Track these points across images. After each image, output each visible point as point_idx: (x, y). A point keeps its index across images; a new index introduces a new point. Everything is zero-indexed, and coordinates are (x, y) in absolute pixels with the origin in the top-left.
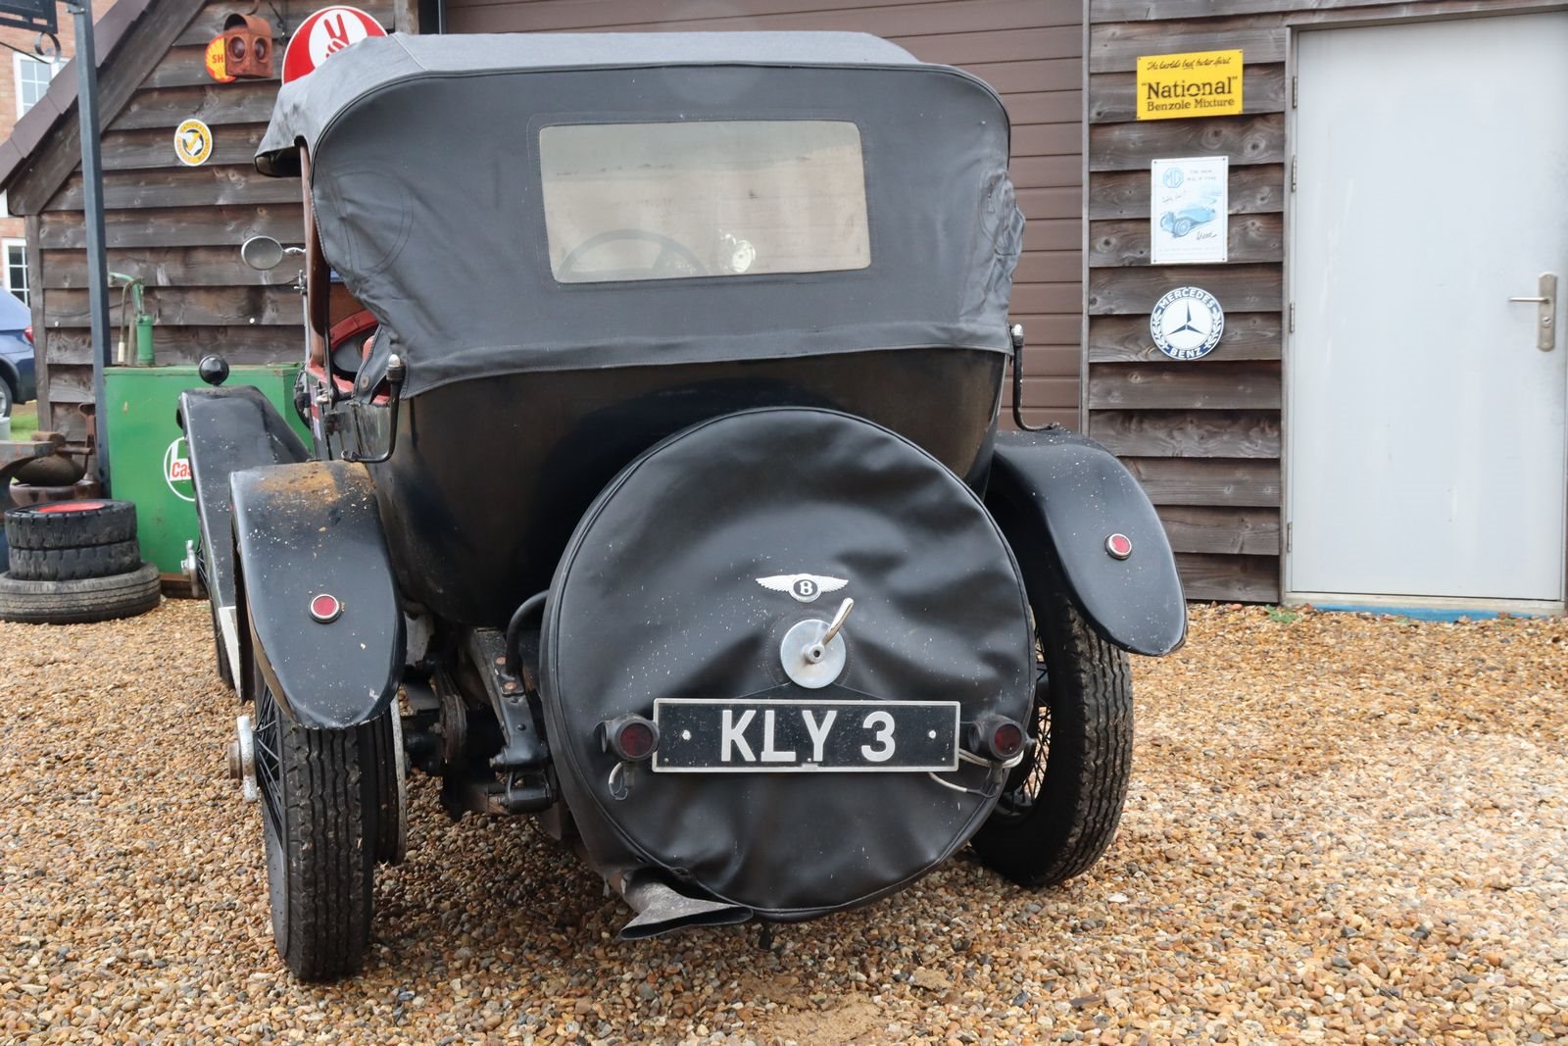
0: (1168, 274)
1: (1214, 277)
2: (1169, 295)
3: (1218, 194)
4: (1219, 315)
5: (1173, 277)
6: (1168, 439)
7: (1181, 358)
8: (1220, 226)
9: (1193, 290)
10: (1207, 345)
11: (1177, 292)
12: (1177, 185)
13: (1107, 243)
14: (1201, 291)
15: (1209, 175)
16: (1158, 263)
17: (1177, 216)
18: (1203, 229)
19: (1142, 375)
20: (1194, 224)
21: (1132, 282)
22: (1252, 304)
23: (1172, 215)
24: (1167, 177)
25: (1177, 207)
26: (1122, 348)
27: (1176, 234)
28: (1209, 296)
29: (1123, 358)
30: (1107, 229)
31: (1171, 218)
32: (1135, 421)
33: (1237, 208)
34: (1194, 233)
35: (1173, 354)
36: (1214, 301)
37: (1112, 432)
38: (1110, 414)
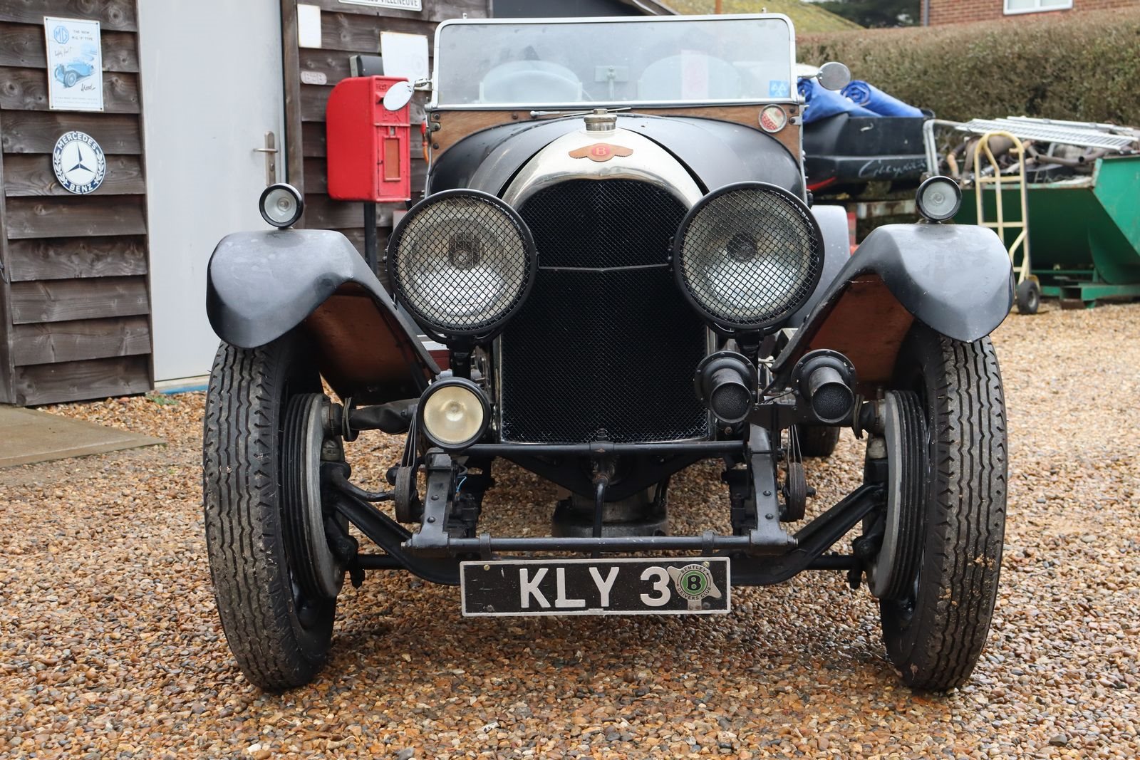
0: (60, 120)
1: (92, 123)
2: (63, 137)
3: (94, 53)
4: (101, 156)
5: (63, 122)
6: (69, 264)
7: (78, 192)
8: (96, 80)
9: (80, 134)
10: (96, 182)
11: (68, 134)
12: (64, 42)
13: (11, 88)
14: (85, 136)
15: (87, 35)
16: (55, 108)
17: (67, 69)
18: (86, 82)
19: (45, 208)
20: (79, 76)
21: (34, 125)
22: (122, 148)
23: (62, 67)
24: (57, 33)
25: (66, 60)
26: (28, 183)
27: (66, 85)
28: (91, 140)
29: (32, 192)
30: (9, 75)
31: (61, 69)
32: (42, 248)
33: (108, 66)
34: (79, 85)
35: (72, 188)
36: (96, 144)
37: (25, 259)
38: (22, 243)
